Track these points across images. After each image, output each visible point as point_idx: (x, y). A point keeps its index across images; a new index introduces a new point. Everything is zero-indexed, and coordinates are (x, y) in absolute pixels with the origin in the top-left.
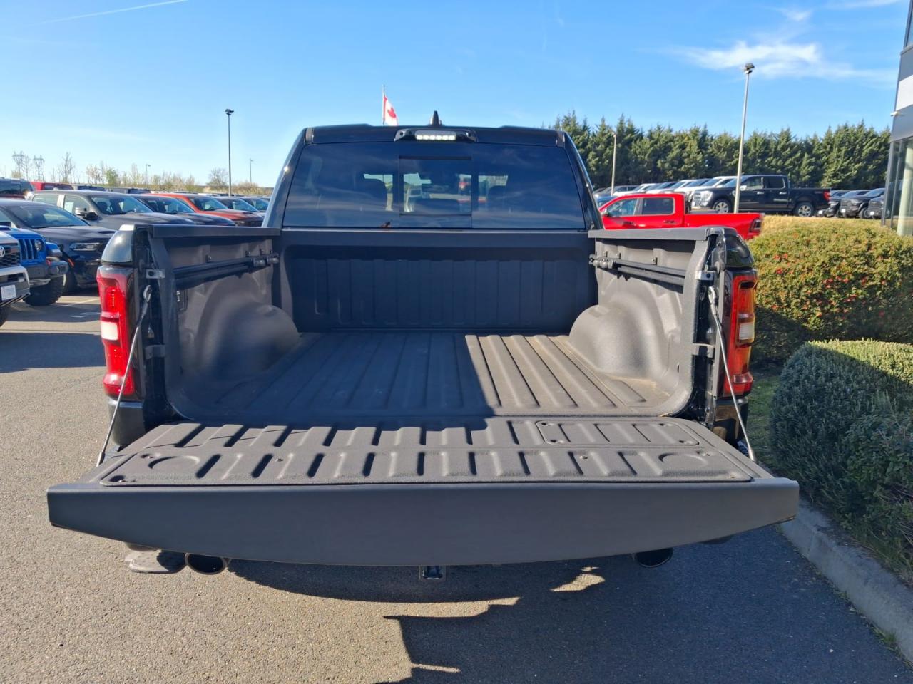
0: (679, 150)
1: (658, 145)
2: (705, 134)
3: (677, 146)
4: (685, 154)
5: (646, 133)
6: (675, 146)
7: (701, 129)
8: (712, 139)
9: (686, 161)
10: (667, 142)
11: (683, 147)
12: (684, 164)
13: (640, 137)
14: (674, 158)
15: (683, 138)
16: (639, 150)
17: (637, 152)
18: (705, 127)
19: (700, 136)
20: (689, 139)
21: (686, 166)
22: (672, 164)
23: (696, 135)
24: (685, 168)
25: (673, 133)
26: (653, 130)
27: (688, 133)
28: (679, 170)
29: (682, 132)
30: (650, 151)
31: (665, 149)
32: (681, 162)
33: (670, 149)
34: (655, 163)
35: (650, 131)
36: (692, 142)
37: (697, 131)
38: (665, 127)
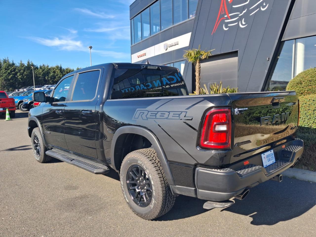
0: (53, 73)
1: (45, 71)
2: (61, 68)
3: (52, 72)
4: (55, 75)
5: (39, 67)
6: (51, 72)
7: (60, 66)
8: (64, 70)
9: (56, 77)
10: (48, 70)
11: (54, 72)
12: (56, 78)
13: (37, 68)
14: (51, 76)
15: (54, 69)
16: (38, 73)
17: (37, 74)
18: (61, 65)
19: (60, 68)
20: (56, 70)
21: (57, 79)
22: (51, 78)
23: (58, 68)
24: (56, 79)
25: (49, 67)
26: (42, 66)
27: (55, 67)
28: (54, 80)
29: (52, 67)
30: (42, 73)
31: (47, 73)
32: (55, 78)
33: (50, 73)
34: (45, 78)
35: (40, 66)
36: (57, 71)
37: (58, 67)
38: (46, 65)
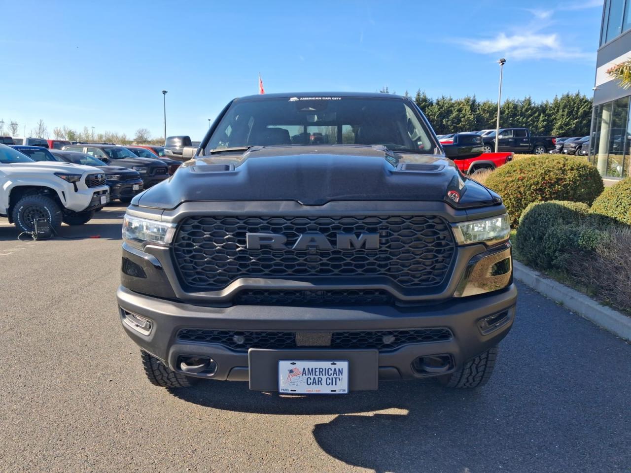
0: (457, 113)
1: (443, 109)
2: (474, 101)
3: (456, 110)
4: (461, 115)
5: (435, 102)
6: (454, 110)
7: (472, 98)
8: (479, 105)
9: (462, 119)
10: (449, 107)
11: (460, 110)
12: (461, 122)
13: (431, 104)
14: (454, 118)
15: (459, 104)
16: (431, 113)
17: (430, 114)
18: (474, 97)
19: (471, 103)
20: (464, 105)
21: (463, 123)
22: (453, 122)
23: (468, 102)
25: (453, 101)
26: (440, 100)
27: (463, 101)
28: (458, 126)
29: (459, 100)
30: (438, 113)
31: (448, 112)
32: (459, 121)
33: (451, 112)
34: (442, 121)
35: (437, 100)
36: (466, 107)
37: (469, 100)
38: (448, 97)
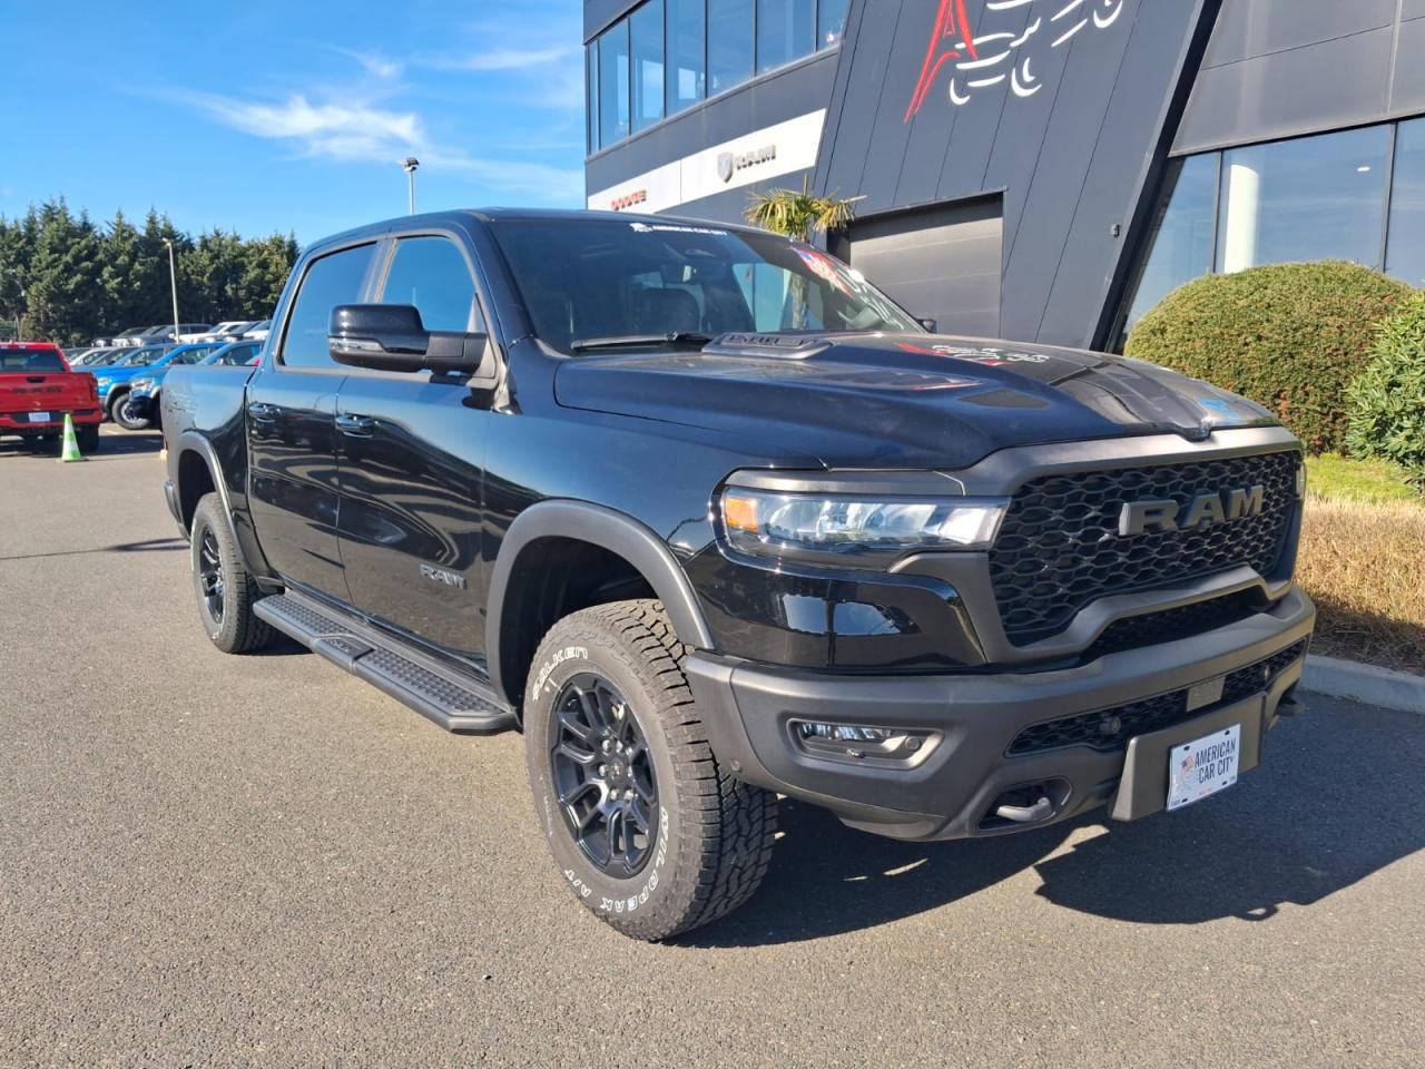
0: (257, 271)
1: (222, 260)
2: (293, 245)
3: (254, 264)
4: (269, 277)
5: (196, 241)
6: (250, 263)
7: (287, 239)
9: (273, 286)
10: (236, 257)
11: (264, 265)
12: (270, 292)
13: (189, 246)
14: (251, 282)
15: (260, 251)
16: (192, 267)
17: (189, 270)
18: (293, 236)
19: (286, 249)
20: (271, 254)
21: (275, 295)
22: (250, 291)
23: (280, 246)
24: (273, 297)
25: (243, 243)
26: (208, 237)
27: (267, 244)
28: (263, 301)
29: (256, 241)
30: (211, 269)
31: (235, 267)
32: (266, 290)
33: (241, 268)
34: (221, 290)
35: (203, 237)
36: (277, 258)
37: (280, 241)
38: (228, 234)
